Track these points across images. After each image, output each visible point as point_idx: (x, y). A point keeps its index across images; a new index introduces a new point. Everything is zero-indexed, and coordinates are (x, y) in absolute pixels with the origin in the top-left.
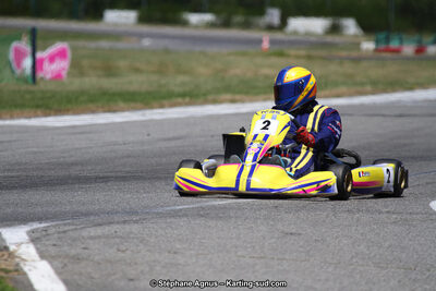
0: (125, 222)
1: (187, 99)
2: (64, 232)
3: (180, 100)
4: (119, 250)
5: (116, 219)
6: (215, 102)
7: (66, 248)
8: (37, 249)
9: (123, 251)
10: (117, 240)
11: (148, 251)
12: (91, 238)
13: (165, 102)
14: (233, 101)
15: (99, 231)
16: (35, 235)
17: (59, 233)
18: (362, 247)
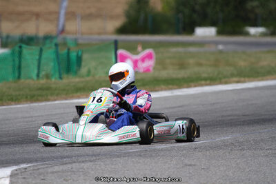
0: (83, 162)
1: (208, 82)
2: (38, 169)
3: (203, 82)
4: (64, 180)
5: (80, 159)
6: (226, 83)
7: (30, 180)
8: (11, 181)
9: (67, 181)
10: (69, 173)
11: (85, 180)
12: (53, 173)
13: (192, 84)
14: (238, 82)
15: (61, 168)
16: (16, 172)
17: (34, 170)
18: (230, 172)
